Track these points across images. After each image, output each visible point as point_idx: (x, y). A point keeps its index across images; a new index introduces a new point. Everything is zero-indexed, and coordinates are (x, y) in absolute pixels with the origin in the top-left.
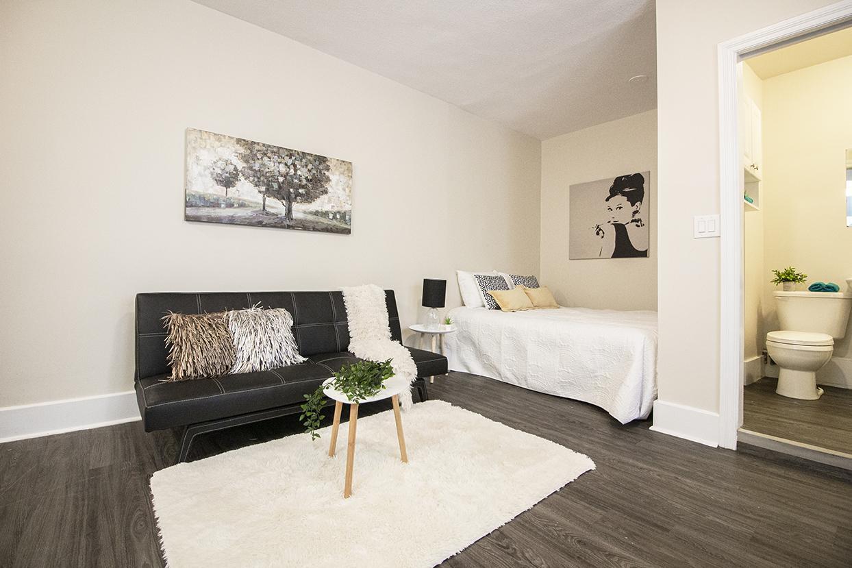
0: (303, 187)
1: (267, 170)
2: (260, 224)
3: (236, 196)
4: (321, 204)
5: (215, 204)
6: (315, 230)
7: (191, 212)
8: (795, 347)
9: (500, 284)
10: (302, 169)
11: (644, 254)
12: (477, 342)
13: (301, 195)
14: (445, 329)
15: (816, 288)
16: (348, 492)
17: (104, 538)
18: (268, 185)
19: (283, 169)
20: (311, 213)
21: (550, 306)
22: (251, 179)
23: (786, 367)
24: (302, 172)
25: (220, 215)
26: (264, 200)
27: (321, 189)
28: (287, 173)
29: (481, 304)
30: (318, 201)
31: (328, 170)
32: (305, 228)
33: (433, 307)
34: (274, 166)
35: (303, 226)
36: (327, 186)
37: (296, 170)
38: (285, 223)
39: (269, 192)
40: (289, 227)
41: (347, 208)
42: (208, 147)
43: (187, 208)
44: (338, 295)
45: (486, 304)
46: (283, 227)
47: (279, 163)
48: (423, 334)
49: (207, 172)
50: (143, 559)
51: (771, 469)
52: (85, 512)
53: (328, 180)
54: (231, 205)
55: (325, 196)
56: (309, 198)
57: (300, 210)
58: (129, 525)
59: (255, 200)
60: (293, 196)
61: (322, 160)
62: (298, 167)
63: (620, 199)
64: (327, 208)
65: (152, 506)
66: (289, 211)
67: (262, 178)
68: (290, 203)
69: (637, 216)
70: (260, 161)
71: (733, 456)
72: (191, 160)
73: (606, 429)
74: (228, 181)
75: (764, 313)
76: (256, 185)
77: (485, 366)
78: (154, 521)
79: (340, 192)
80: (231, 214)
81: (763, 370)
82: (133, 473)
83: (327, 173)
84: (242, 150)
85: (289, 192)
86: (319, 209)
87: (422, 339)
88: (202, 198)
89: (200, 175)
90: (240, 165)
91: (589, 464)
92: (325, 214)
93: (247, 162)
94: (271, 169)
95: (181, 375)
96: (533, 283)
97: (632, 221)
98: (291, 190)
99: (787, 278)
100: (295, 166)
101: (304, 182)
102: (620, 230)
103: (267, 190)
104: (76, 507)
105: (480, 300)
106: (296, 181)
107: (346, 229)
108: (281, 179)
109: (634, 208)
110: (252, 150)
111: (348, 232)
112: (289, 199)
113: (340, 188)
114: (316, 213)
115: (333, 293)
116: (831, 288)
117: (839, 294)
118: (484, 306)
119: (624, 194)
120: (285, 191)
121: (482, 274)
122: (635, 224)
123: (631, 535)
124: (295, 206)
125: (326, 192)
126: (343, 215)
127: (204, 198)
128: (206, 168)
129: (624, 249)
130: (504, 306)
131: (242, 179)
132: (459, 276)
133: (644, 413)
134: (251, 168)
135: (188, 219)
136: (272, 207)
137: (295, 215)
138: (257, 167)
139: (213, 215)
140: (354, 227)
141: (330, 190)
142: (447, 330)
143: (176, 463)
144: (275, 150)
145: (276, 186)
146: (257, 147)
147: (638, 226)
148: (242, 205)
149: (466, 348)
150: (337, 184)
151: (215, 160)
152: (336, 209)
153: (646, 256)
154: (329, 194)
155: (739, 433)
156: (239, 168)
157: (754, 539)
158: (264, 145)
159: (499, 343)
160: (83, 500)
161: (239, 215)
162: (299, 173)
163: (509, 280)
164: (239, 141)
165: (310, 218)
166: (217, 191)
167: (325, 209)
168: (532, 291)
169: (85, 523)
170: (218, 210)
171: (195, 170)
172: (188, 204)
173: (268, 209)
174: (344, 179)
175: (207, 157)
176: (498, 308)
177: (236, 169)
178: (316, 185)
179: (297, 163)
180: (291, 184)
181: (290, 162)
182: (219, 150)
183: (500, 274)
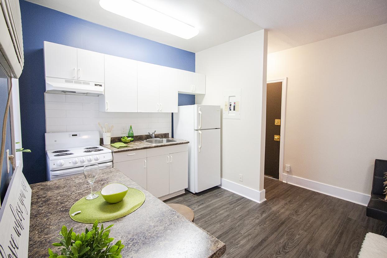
17: (343, 240)
50: (351, 254)
52: (341, 229)
58: (352, 242)
65: (363, 242)
78: (360, 248)
82: (362, 227)
104: (339, 226)
143: (380, 234)
160: (342, 226)
169: (339, 233)
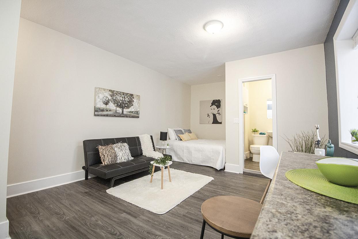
0: (127, 104)
1: (117, 99)
2: (115, 116)
3: (109, 108)
4: (132, 109)
5: (103, 110)
6: (130, 117)
7: (96, 113)
8: (256, 149)
9: (181, 132)
10: (127, 98)
11: (221, 123)
12: (176, 151)
13: (126, 106)
14: (167, 147)
15: (261, 134)
16: (162, 188)
18: (117, 104)
19: (121, 98)
20: (129, 112)
21: (195, 139)
22: (113, 102)
23: (254, 154)
24: (127, 99)
25: (104, 114)
26: (116, 109)
27: (131, 104)
28: (123, 100)
29: (175, 139)
30: (130, 108)
31: (133, 98)
32: (127, 117)
33: (163, 140)
34: (119, 98)
35: (126, 116)
36: (133, 103)
37: (125, 99)
38: (122, 115)
39: (118, 106)
40: (123, 117)
41: (138, 110)
42: (102, 93)
43: (96, 112)
44: (138, 138)
45: (177, 139)
46: (121, 117)
47: (121, 97)
48: (160, 149)
49: (101, 101)
51: (249, 177)
53: (133, 101)
54: (107, 111)
55: (132, 106)
56: (128, 107)
57: (126, 111)
59: (114, 109)
60: (124, 107)
61: (132, 95)
62: (126, 98)
63: (214, 107)
64: (133, 110)
66: (123, 111)
67: (116, 102)
68: (123, 109)
69: (219, 112)
70: (115, 97)
71: (242, 175)
72: (97, 97)
73: (214, 172)
74: (106, 103)
75: (250, 140)
76: (114, 104)
77: (178, 158)
79: (137, 105)
80: (107, 113)
81: (250, 155)
83: (133, 99)
84: (110, 93)
85: (123, 106)
86: (131, 111)
87: (160, 151)
88: (99, 109)
89: (99, 101)
90: (110, 98)
91: (213, 179)
92: (132, 112)
93: (112, 97)
94: (118, 99)
95: (106, 164)
96: (190, 132)
97: (218, 113)
98: (123, 105)
99: (255, 131)
100: (125, 97)
101: (127, 102)
102: (214, 116)
103: (117, 105)
105: (175, 138)
106: (125, 102)
107: (138, 116)
108: (121, 102)
109: (218, 110)
110: (113, 93)
111: (138, 117)
112: (123, 108)
113: (137, 103)
114: (130, 112)
115: (136, 137)
116: (264, 134)
117: (265, 135)
118: (176, 139)
119: (215, 105)
120: (122, 105)
121: (176, 129)
122: (218, 114)
123: (223, 189)
124: (124, 110)
125: (133, 105)
126: (137, 112)
127: (100, 109)
128: (101, 99)
129: (215, 121)
130: (183, 139)
131: (110, 102)
132: (168, 130)
133: (223, 167)
134: (113, 99)
135: (95, 115)
136: (118, 111)
137: (125, 113)
138: (114, 99)
139: (102, 114)
140: (140, 116)
141: (134, 104)
142: (167, 148)
144: (119, 93)
145: (119, 104)
146: (115, 92)
147: (219, 115)
148: (110, 111)
149: (172, 153)
150: (136, 103)
151: (103, 97)
152: (135, 111)
153: (221, 124)
154: (134, 106)
155: (243, 169)
156: (110, 99)
157: (245, 187)
158: (116, 91)
159: (183, 151)
161: (109, 113)
162: (126, 99)
163: (183, 131)
164: (110, 90)
165: (129, 113)
166: (103, 106)
167: (132, 111)
168: (190, 134)
170: (104, 112)
171: (98, 100)
172: (96, 111)
173: (117, 111)
174: (138, 101)
175: (101, 96)
176: (181, 140)
177: (109, 99)
178: (130, 103)
179: (125, 96)
180: (123, 103)
181: (123, 96)
182: (104, 93)
183: (180, 129)
